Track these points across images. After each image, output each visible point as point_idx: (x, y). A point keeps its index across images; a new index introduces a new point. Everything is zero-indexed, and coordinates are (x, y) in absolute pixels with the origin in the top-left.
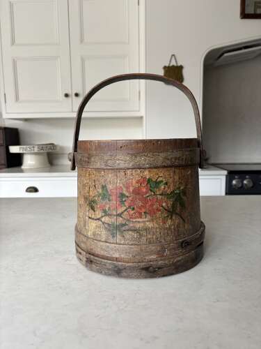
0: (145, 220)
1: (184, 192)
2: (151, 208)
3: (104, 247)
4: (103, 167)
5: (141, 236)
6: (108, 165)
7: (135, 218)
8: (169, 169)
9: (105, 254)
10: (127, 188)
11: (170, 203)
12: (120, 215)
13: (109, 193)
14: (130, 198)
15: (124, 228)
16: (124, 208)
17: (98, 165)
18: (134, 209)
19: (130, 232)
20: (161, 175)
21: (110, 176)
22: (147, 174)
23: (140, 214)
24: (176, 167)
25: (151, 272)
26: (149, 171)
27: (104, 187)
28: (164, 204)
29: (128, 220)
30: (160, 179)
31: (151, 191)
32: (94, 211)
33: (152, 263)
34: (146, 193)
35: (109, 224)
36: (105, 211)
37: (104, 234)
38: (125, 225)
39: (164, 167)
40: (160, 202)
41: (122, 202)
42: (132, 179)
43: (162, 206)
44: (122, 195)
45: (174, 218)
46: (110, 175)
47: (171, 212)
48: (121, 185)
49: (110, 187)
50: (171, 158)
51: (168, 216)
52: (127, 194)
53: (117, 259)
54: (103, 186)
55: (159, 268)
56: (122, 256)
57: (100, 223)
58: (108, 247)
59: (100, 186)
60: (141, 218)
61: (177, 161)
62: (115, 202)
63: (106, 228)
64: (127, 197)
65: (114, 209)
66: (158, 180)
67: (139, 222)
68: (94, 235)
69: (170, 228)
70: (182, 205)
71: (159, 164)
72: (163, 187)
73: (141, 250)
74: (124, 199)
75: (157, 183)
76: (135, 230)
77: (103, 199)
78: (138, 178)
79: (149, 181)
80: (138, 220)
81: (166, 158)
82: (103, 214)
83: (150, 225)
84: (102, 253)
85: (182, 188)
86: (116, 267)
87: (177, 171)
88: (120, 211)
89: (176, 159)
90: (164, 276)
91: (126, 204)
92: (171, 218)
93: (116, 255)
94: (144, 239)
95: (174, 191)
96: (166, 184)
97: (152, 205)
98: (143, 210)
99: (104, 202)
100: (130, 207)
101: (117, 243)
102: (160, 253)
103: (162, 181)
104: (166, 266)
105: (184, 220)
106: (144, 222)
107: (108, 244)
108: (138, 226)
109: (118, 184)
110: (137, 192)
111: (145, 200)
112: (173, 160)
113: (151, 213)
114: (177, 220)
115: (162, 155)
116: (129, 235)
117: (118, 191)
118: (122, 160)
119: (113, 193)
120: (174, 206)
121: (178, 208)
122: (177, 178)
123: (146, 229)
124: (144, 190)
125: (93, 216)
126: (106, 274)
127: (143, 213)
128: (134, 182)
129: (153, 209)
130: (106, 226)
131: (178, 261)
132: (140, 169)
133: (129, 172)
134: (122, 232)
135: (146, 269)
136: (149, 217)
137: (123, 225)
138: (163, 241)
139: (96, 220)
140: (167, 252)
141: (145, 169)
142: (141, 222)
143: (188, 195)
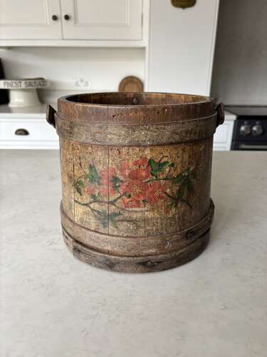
0: (144, 209)
1: (194, 174)
2: (151, 196)
3: (93, 238)
4: (90, 141)
5: (138, 227)
6: (97, 140)
7: (132, 207)
8: (177, 146)
9: (96, 245)
10: (122, 170)
11: (176, 188)
12: (113, 203)
13: (99, 175)
14: (126, 184)
15: (117, 218)
16: (117, 195)
17: (83, 139)
18: (130, 196)
19: (125, 223)
20: (167, 155)
21: (100, 155)
22: (148, 153)
23: (138, 202)
24: (186, 143)
25: (148, 267)
26: (151, 150)
27: (91, 167)
28: (168, 191)
29: (123, 209)
30: (165, 160)
31: (152, 175)
32: (81, 195)
33: (150, 257)
34: (146, 177)
35: (98, 212)
36: (93, 196)
37: (93, 223)
38: (120, 214)
39: (171, 144)
40: (163, 188)
41: (115, 188)
42: (128, 160)
43: (166, 193)
44: (115, 179)
45: (179, 205)
46: (99, 153)
47: (176, 199)
48: (114, 167)
49: (99, 168)
50: (181, 132)
51: (172, 204)
52: (122, 178)
53: (109, 253)
54: (90, 165)
55: (158, 262)
56: (115, 249)
57: (88, 209)
58: (98, 238)
59: (87, 166)
60: (139, 207)
61: (188, 135)
62: (106, 187)
63: (95, 216)
64: (122, 181)
65: (105, 195)
66: (163, 161)
67: (136, 212)
68: (82, 222)
69: (173, 218)
70: (191, 190)
71: (164, 140)
72: (167, 170)
73: (138, 244)
74: (117, 185)
75: (161, 165)
76: (130, 221)
77: (91, 181)
78: (136, 158)
79: (150, 162)
80: (134, 209)
81: (174, 132)
82: (92, 200)
83: (149, 215)
84: (91, 244)
85: (191, 169)
86: (107, 260)
87: (188, 148)
88: (112, 199)
89: (187, 132)
90: (164, 270)
91: (121, 191)
92: (176, 206)
93: (109, 248)
94: (141, 232)
95: (181, 174)
96: (172, 165)
97: (153, 192)
98: (142, 198)
99: (93, 186)
100: (125, 194)
101: (108, 235)
102: (160, 247)
103: (167, 162)
104: (166, 260)
105: (191, 207)
106: (142, 211)
107: (98, 235)
108: (134, 216)
109: (110, 165)
110: (134, 176)
111: (145, 187)
112: (184, 134)
113: (151, 201)
114: (182, 207)
115: (170, 128)
116: (123, 226)
117: (111, 174)
118: (114, 134)
119: (103, 175)
120: (179, 192)
121: (185, 194)
122: (186, 156)
123: (145, 220)
124: (144, 174)
125: (80, 200)
126: (95, 266)
127: (141, 202)
128: (131, 163)
129: (154, 197)
130: (96, 213)
131: (181, 254)
132: (138, 146)
133: (124, 150)
134: (115, 223)
135: (144, 264)
136: (148, 206)
137: (116, 215)
138: (165, 232)
139: (83, 205)
140: (169, 245)
141: (145, 147)
142: (139, 212)
143: (198, 177)
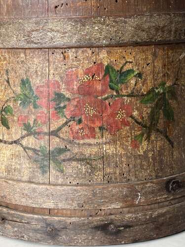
0: (100, 141)
1: (173, 93)
2: (111, 120)
3: (26, 192)
4: (23, 44)
5: (93, 169)
6: (32, 42)
7: (83, 139)
8: (145, 48)
9: (30, 203)
10: (68, 83)
11: (147, 111)
12: (55, 133)
13: (35, 93)
14: (75, 103)
15: (62, 157)
16: (62, 121)
17: (13, 42)
18: (80, 121)
19: (74, 163)
20: (131, 60)
21: (36, 62)
22: (104, 57)
23: (92, 130)
24: (158, 44)
25: (111, 234)
26: (109, 53)
27: (24, 83)
28: (135, 113)
29: (70, 142)
30: (128, 67)
31: (112, 89)
32: (8, 128)
33: (113, 217)
34: (103, 92)
35: (34, 150)
36: (27, 127)
37: (26, 168)
38: (66, 150)
39: (136, 44)
40: (128, 109)
41: (59, 110)
42: (77, 67)
43: (132, 117)
44: (59, 97)
45: (153, 137)
46: (36, 60)
47: (148, 128)
48: (57, 78)
49: (36, 82)
50: (149, 28)
51: (142, 135)
52: (68, 95)
53: (50, 212)
54: (22, 81)
55: (127, 226)
56: (60, 206)
57: (19, 148)
58: (34, 190)
59: (18, 82)
60: (94, 137)
61: (160, 33)
62: (45, 110)
63: (30, 158)
64: (69, 100)
65: (45, 123)
66: (125, 69)
67: (90, 145)
68: (9, 172)
69: (145, 156)
70: (169, 115)
71: (126, 38)
72: (133, 82)
73: (94, 194)
74: (62, 105)
75: (123, 75)
76: (82, 160)
77: (24, 103)
78: (87, 65)
79: (108, 69)
80: (87, 141)
81: (139, 28)
82: (25, 132)
83: (109, 149)
84: (24, 202)
85: (168, 85)
86: (48, 225)
87: (160, 52)
88: (54, 127)
89: (157, 29)
90: (135, 241)
91: (67, 113)
92: (148, 138)
93: (50, 205)
94: (98, 176)
95: (152, 90)
96: (140, 75)
97: (113, 115)
98: (98, 124)
99: (26, 110)
100: (73, 118)
101: (49, 184)
102: (128, 200)
103: (130, 71)
104: (138, 222)
105: (171, 143)
106: (99, 144)
107: (33, 186)
108: (87, 151)
109: (51, 77)
110: (86, 91)
111: (101, 106)
112: (153, 32)
113: (112, 128)
114: (159, 142)
115: (132, 22)
116: (71, 168)
117: (52, 90)
118: (58, 31)
119: (41, 92)
120: (153, 117)
121: (161, 121)
122: (159, 64)
123: (103, 158)
124: (99, 87)
125: (6, 138)
127: (97, 130)
128: (80, 71)
129: (116, 122)
130: (30, 153)
131: (160, 215)
132: (91, 47)
133: (71, 53)
134: (58, 163)
135: (103, 228)
136: (107, 136)
137: (60, 151)
138: (133, 178)
139: (11, 143)
140: (140, 199)
141: (100, 47)
142: (94, 146)
143: (179, 98)
